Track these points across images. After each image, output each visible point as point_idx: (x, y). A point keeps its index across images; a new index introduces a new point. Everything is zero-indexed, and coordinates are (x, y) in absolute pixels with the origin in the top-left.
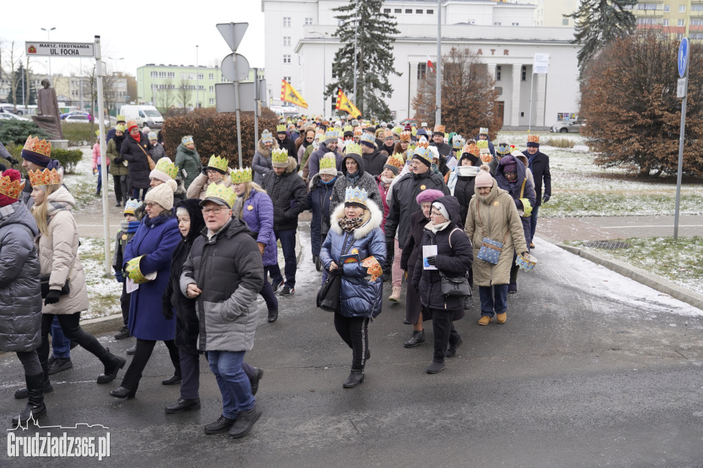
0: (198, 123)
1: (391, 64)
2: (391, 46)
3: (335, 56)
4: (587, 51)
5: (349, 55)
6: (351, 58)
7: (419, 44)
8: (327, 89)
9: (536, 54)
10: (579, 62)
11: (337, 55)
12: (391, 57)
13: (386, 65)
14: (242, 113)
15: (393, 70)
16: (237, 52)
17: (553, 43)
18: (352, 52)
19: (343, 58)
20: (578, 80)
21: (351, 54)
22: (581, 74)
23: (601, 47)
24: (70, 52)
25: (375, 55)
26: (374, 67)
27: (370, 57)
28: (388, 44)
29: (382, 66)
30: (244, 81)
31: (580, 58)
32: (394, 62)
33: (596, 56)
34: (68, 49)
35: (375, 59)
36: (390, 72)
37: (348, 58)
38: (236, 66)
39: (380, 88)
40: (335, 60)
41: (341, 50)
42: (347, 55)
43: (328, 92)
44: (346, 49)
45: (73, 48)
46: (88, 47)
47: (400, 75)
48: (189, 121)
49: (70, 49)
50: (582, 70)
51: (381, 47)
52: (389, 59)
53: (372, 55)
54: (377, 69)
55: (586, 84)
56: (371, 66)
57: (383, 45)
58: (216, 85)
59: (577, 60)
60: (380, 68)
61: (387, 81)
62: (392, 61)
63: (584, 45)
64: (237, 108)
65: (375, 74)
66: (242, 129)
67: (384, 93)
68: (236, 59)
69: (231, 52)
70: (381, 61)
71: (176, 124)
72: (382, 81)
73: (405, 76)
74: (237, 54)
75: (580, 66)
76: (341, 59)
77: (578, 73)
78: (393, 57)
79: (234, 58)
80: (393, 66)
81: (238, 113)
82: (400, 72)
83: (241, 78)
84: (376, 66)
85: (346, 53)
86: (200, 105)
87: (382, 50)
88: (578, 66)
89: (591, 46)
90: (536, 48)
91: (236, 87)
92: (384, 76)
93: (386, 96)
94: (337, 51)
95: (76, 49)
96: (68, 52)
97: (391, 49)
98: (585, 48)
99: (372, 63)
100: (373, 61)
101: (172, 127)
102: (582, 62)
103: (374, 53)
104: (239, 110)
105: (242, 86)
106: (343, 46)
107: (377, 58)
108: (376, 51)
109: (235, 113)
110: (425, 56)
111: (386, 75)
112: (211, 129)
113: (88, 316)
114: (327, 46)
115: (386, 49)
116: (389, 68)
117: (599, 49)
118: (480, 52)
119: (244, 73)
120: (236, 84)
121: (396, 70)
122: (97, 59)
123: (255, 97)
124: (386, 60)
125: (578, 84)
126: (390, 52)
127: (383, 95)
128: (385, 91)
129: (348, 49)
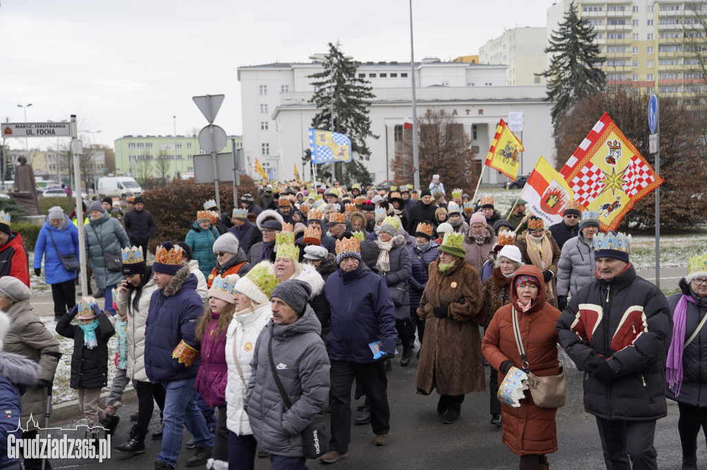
0: (176, 194)
1: (368, 127)
2: (367, 109)
3: (312, 122)
4: (560, 108)
5: (326, 120)
6: (328, 123)
7: (394, 107)
8: (305, 154)
9: (511, 113)
10: (553, 119)
11: (314, 120)
12: (368, 120)
13: (363, 129)
14: (220, 183)
15: (370, 133)
16: (214, 124)
17: (526, 102)
18: (329, 117)
19: (320, 123)
20: (553, 136)
21: (328, 119)
22: (555, 131)
23: (573, 103)
24: (46, 132)
25: (351, 119)
26: (351, 131)
27: (347, 121)
28: (364, 108)
29: (359, 129)
30: (222, 152)
31: (554, 115)
32: (371, 125)
33: (569, 112)
34: (44, 129)
35: (352, 123)
36: (368, 135)
37: (325, 123)
38: (213, 137)
39: (358, 152)
40: (313, 125)
41: (318, 116)
42: (324, 121)
43: (307, 157)
44: (323, 114)
45: (49, 128)
46: (64, 126)
47: (377, 138)
48: (167, 193)
49: (46, 129)
50: (556, 127)
51: (357, 111)
52: (366, 122)
53: (349, 119)
54: (354, 133)
55: (561, 139)
56: (349, 130)
57: (360, 110)
58: (194, 156)
59: (551, 118)
60: (357, 132)
61: (364, 144)
62: (368, 124)
63: (556, 102)
64: (216, 178)
65: (353, 137)
66: (221, 199)
67: (363, 156)
68: (214, 130)
69: (208, 124)
70: (358, 125)
71: (155, 197)
72: (360, 144)
73: (383, 138)
74: (214, 126)
75: (555, 123)
76: (318, 124)
77: (553, 129)
78: (370, 121)
79: (211, 130)
80: (370, 130)
81: (216, 183)
82: (377, 135)
83: (219, 149)
84: (353, 130)
85: (323, 118)
86: (178, 174)
87: (359, 114)
88: (552, 123)
89: (565, 102)
90: (509, 107)
91: (214, 158)
92: (361, 140)
93: (364, 159)
94: (314, 117)
95: (52, 129)
96: (44, 132)
97: (367, 112)
98: (557, 105)
99: (349, 127)
100: (350, 125)
101: (151, 200)
102: (556, 119)
103: (350, 118)
104: (218, 180)
105: (220, 156)
106: (319, 112)
107: (353, 122)
108: (353, 114)
109: (213, 184)
110: (402, 118)
111: (363, 138)
112: (190, 200)
113: (68, 397)
114: (303, 112)
115: (362, 113)
116: (366, 131)
117: (572, 106)
118: (455, 112)
119: (221, 144)
120: (214, 155)
121: (373, 133)
122: (73, 138)
123: (233, 168)
124: (363, 123)
125: (553, 140)
126: (367, 115)
127: (361, 158)
128: (363, 154)
129: (325, 114)
